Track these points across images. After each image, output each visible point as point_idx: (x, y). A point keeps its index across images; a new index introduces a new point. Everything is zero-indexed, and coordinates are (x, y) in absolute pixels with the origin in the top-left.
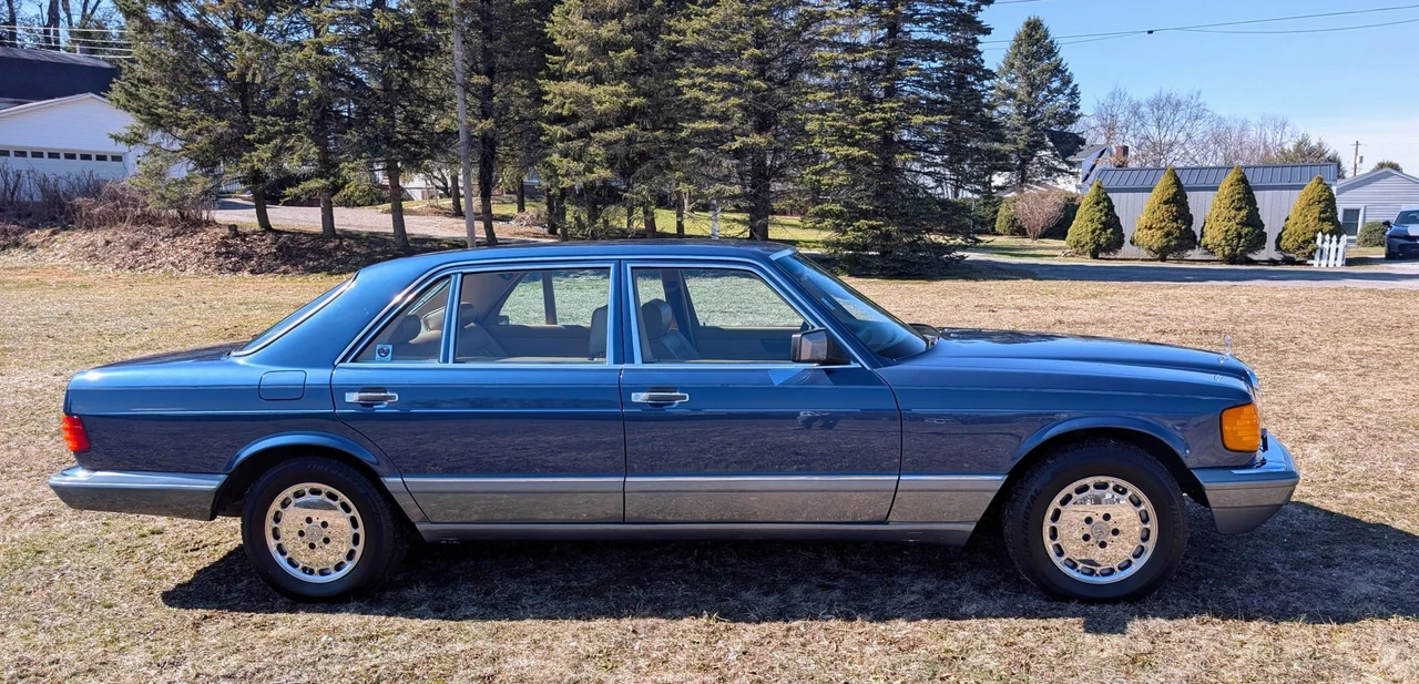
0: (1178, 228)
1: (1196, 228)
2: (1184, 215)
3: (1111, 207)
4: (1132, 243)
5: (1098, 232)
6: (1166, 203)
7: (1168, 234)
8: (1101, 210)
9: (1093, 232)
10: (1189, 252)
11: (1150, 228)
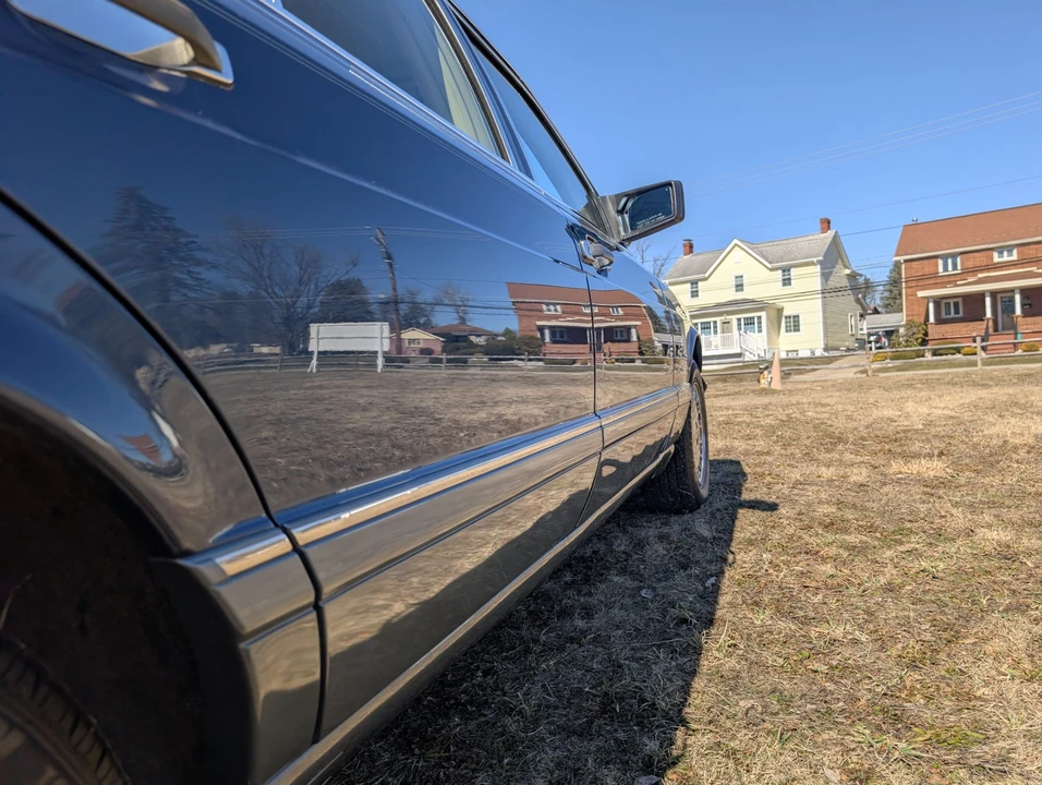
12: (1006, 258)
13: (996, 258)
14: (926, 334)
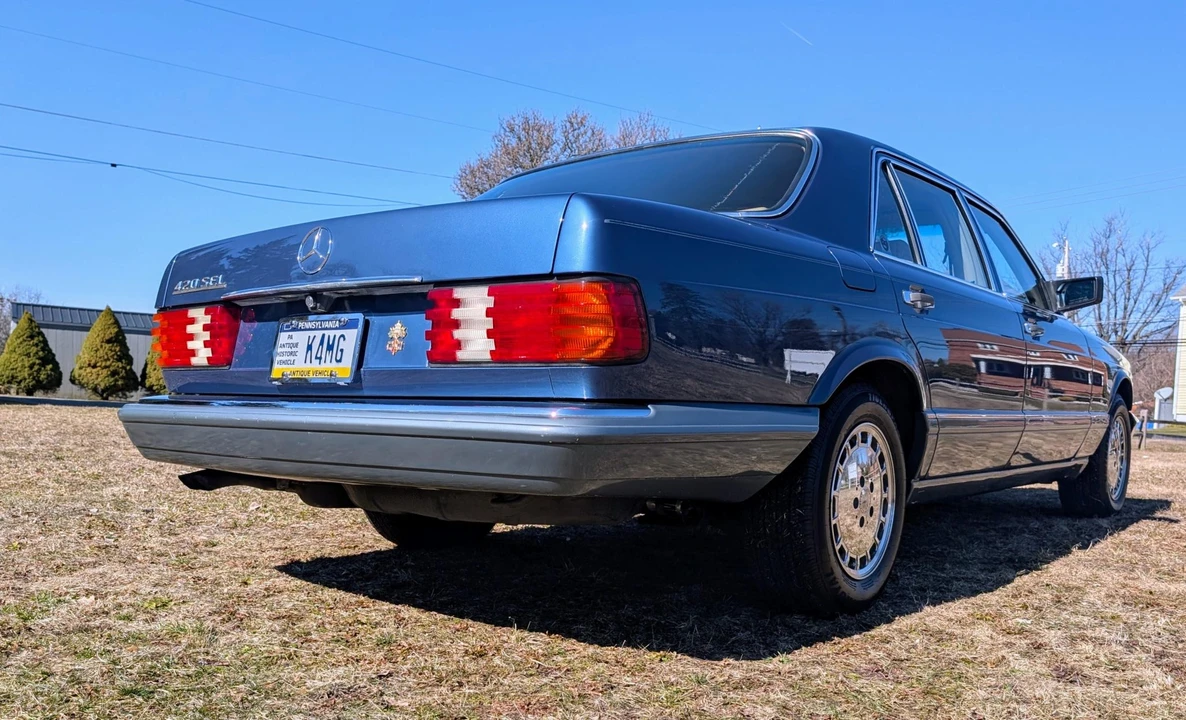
0: (123, 368)
1: (137, 369)
2: (125, 356)
3: (45, 342)
4: (73, 381)
5: (36, 368)
6: (109, 341)
7: (114, 373)
8: (37, 345)
9: (31, 367)
10: (133, 393)
11: (94, 367)
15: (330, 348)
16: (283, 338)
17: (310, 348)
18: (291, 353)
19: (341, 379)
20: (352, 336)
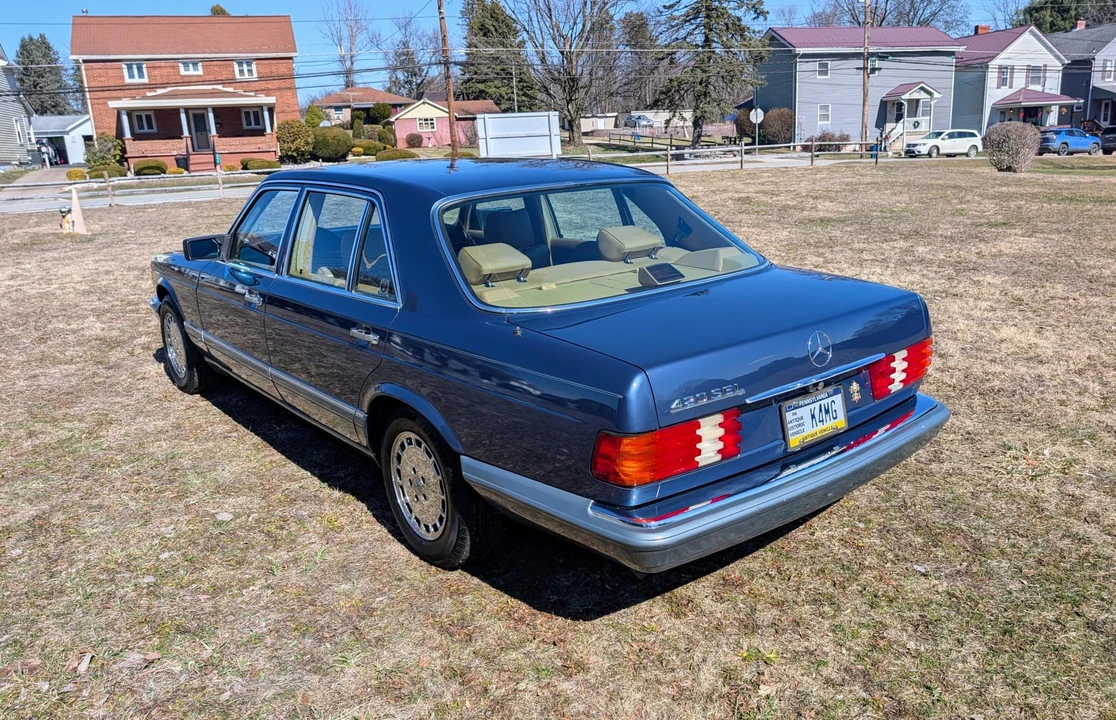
12: (191, 72)
13: (183, 72)
14: (124, 151)
15: (827, 412)
16: (789, 416)
17: (813, 416)
18: (799, 425)
19: (841, 429)
20: (838, 398)
